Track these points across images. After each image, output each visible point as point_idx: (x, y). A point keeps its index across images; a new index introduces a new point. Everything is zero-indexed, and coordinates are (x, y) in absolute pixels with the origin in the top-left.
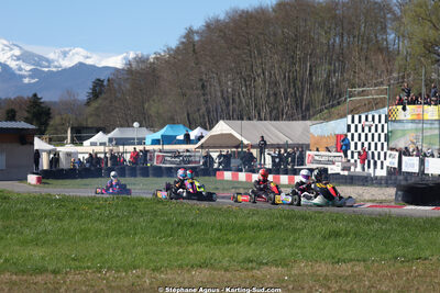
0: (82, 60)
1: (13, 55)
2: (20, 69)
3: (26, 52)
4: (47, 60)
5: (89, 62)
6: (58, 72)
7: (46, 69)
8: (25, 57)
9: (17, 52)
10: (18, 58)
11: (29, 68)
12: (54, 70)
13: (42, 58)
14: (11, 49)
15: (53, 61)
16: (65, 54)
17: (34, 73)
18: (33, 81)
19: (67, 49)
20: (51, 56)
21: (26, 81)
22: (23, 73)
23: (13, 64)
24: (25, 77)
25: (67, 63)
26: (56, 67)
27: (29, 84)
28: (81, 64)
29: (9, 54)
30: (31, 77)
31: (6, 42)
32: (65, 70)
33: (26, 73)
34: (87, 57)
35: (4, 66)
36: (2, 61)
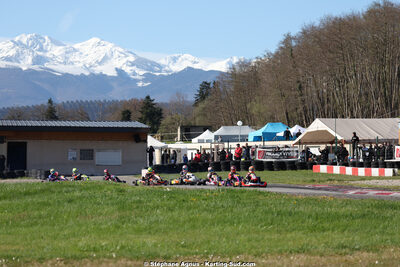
0: (191, 65)
1: (128, 61)
2: (135, 74)
3: (140, 58)
4: (159, 66)
5: (196, 66)
6: (169, 76)
7: (158, 74)
8: (139, 63)
9: (132, 58)
10: (133, 64)
11: (142, 73)
12: (165, 74)
13: (154, 64)
14: (126, 56)
15: (164, 66)
16: (175, 60)
17: (147, 77)
18: (146, 84)
19: (176, 55)
20: (162, 62)
21: (140, 84)
22: (137, 77)
23: (128, 70)
24: (139, 81)
25: (177, 68)
26: (167, 72)
27: (142, 87)
28: (189, 68)
29: (125, 60)
30: (144, 81)
31: (121, 50)
32: (175, 75)
33: (140, 78)
34: (195, 62)
35: (120, 71)
36: (118, 67)
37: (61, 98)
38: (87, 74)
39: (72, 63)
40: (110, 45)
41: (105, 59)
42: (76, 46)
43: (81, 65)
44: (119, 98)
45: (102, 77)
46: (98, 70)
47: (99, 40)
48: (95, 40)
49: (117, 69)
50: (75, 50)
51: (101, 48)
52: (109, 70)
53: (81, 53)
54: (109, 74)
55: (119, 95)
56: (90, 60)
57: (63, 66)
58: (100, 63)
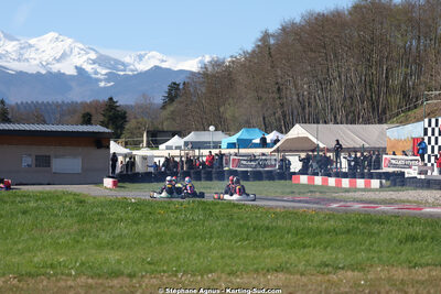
0: (158, 64)
1: (89, 59)
2: (96, 73)
3: (102, 56)
4: (123, 64)
5: (164, 65)
6: (134, 75)
7: (122, 73)
8: (101, 60)
9: (93, 56)
10: (94, 62)
11: (104, 72)
12: (130, 73)
13: (118, 62)
14: (87, 53)
15: (129, 64)
16: (141, 58)
17: (110, 77)
18: (109, 85)
19: (143, 53)
20: (127, 60)
21: (102, 84)
22: (99, 76)
23: (89, 68)
24: (101, 80)
25: (143, 67)
26: (132, 71)
27: (105, 88)
28: (156, 67)
29: (85, 58)
30: (107, 80)
31: (81, 46)
33: (102, 77)
34: (163, 61)
35: (80, 70)
36: (78, 65)
37: (14, 98)
38: (44, 72)
39: (27, 60)
40: (69, 41)
41: (64, 56)
42: (32, 41)
43: (37, 62)
44: (79, 99)
45: (60, 76)
46: (56, 68)
47: (57, 35)
48: (52, 35)
49: (76, 67)
50: (30, 46)
51: (60, 44)
52: (68, 68)
53: (37, 50)
54: (67, 73)
55: (79, 96)
56: (47, 56)
57: (17, 63)
58: (58, 61)
